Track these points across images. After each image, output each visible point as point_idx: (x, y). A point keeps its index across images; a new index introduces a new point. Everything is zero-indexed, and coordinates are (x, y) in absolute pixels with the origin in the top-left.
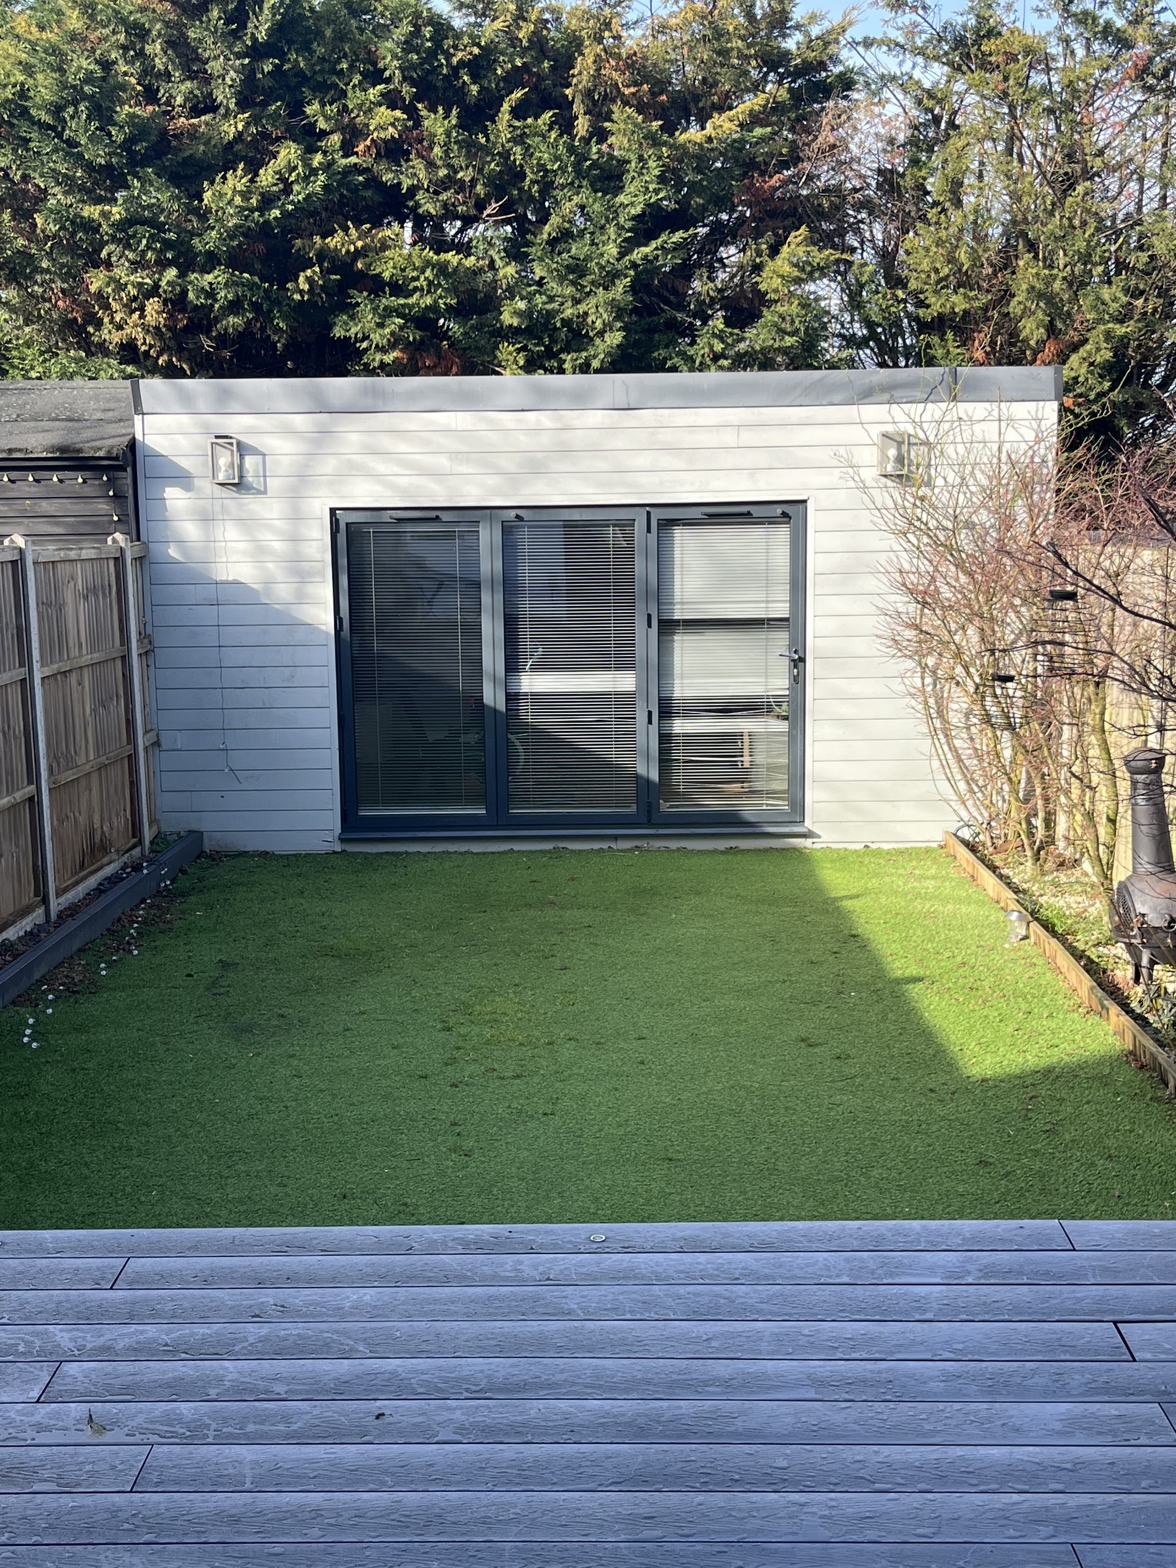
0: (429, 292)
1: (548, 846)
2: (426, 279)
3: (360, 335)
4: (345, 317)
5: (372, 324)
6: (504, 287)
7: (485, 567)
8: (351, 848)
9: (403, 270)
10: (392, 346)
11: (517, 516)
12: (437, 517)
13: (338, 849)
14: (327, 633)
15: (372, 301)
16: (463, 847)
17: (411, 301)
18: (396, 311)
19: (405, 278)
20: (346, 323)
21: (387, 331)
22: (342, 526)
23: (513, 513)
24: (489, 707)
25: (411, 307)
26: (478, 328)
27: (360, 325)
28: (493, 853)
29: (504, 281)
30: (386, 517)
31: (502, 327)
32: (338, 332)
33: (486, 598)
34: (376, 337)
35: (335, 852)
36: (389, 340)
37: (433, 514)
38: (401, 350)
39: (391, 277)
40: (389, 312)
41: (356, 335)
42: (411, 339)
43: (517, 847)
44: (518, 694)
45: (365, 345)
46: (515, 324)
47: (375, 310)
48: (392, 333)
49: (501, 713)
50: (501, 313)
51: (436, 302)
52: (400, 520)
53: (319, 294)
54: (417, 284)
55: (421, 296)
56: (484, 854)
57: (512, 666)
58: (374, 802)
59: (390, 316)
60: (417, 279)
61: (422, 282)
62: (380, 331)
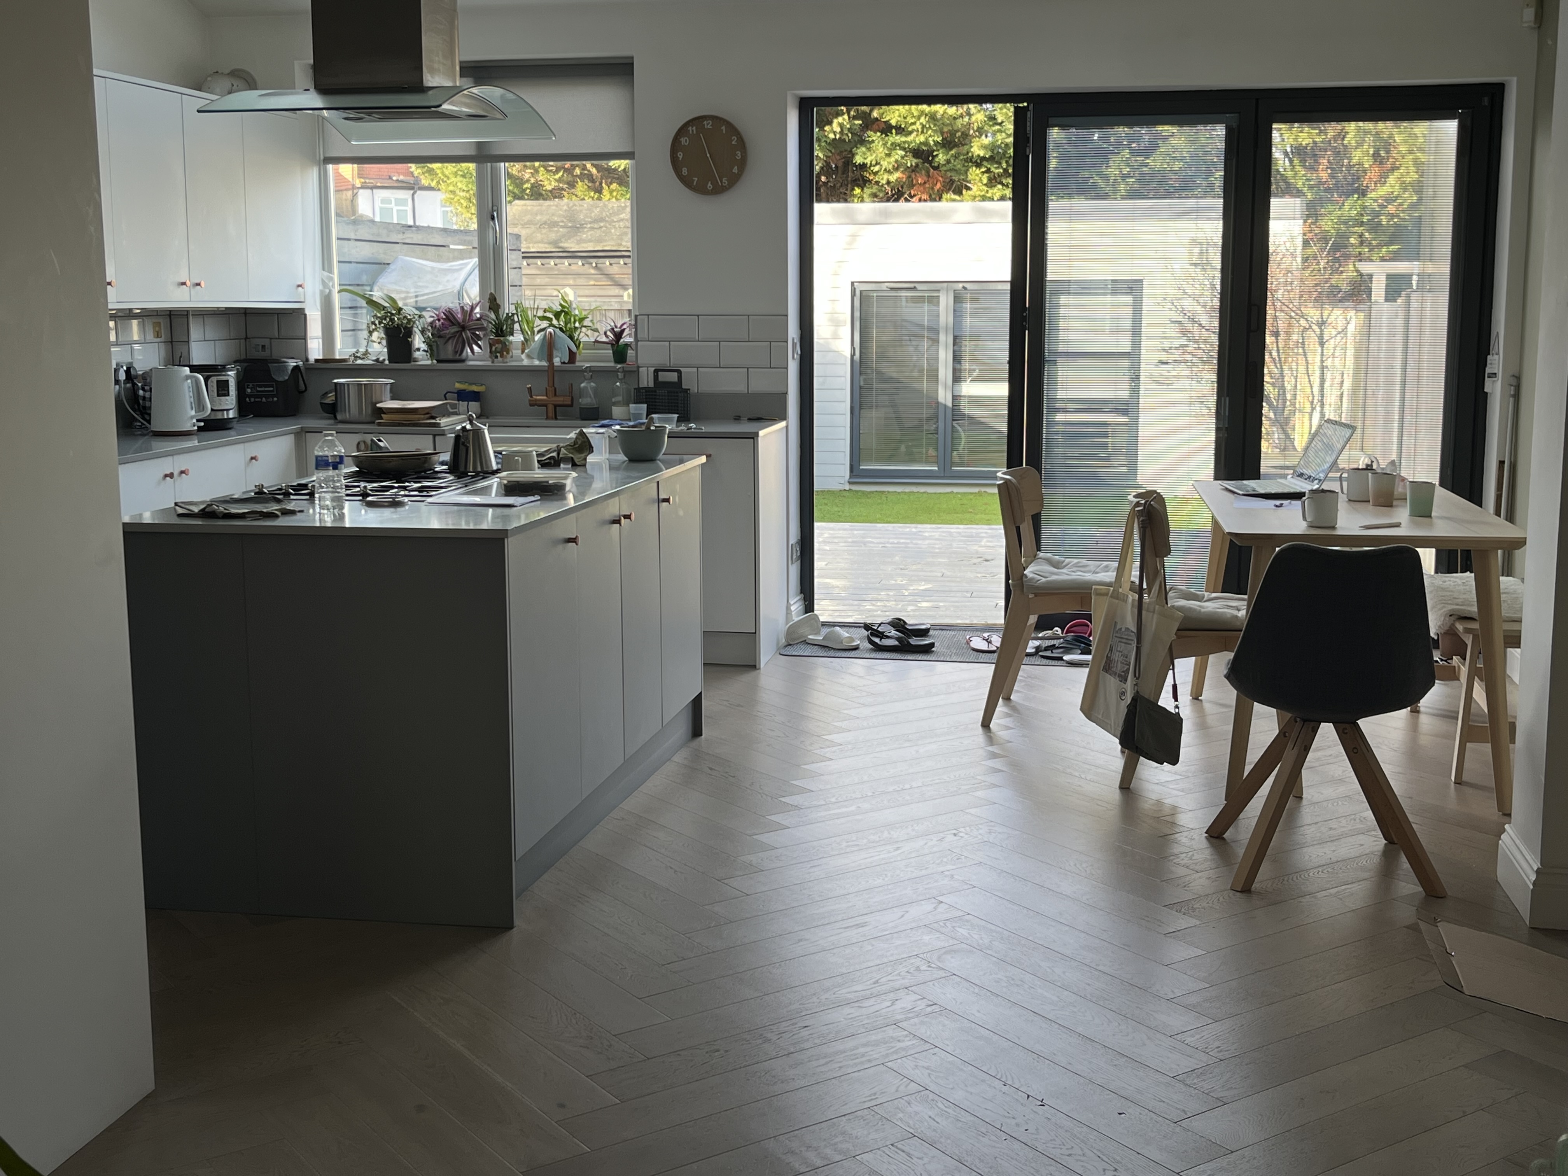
0: (922, 132)
1: (975, 490)
2: (921, 124)
3: (874, 162)
4: (864, 149)
5: (883, 155)
6: (975, 128)
7: (942, 319)
8: (855, 488)
9: (905, 118)
10: (896, 169)
11: (964, 287)
12: (915, 287)
13: (847, 487)
14: (846, 357)
15: (883, 139)
16: (922, 489)
17: (910, 138)
18: (899, 145)
19: (906, 123)
20: (864, 153)
21: (892, 159)
22: (858, 293)
23: (961, 285)
24: (941, 404)
25: (909, 143)
26: (956, 157)
27: (874, 155)
28: (940, 493)
29: (976, 124)
30: (884, 287)
31: (973, 156)
32: (858, 160)
33: (942, 337)
34: (885, 164)
35: (845, 490)
36: (894, 166)
37: (912, 285)
38: (902, 172)
39: (897, 123)
40: (895, 146)
41: (871, 162)
42: (909, 165)
43: (956, 490)
44: (960, 396)
45: (876, 169)
46: (982, 155)
47: (885, 145)
48: (896, 161)
49: (948, 407)
50: (972, 147)
51: (927, 139)
52: (892, 289)
53: (847, 135)
54: (914, 127)
55: (917, 135)
56: (935, 493)
57: (957, 378)
58: (870, 460)
59: (895, 149)
60: (914, 124)
61: (918, 126)
62: (888, 159)
